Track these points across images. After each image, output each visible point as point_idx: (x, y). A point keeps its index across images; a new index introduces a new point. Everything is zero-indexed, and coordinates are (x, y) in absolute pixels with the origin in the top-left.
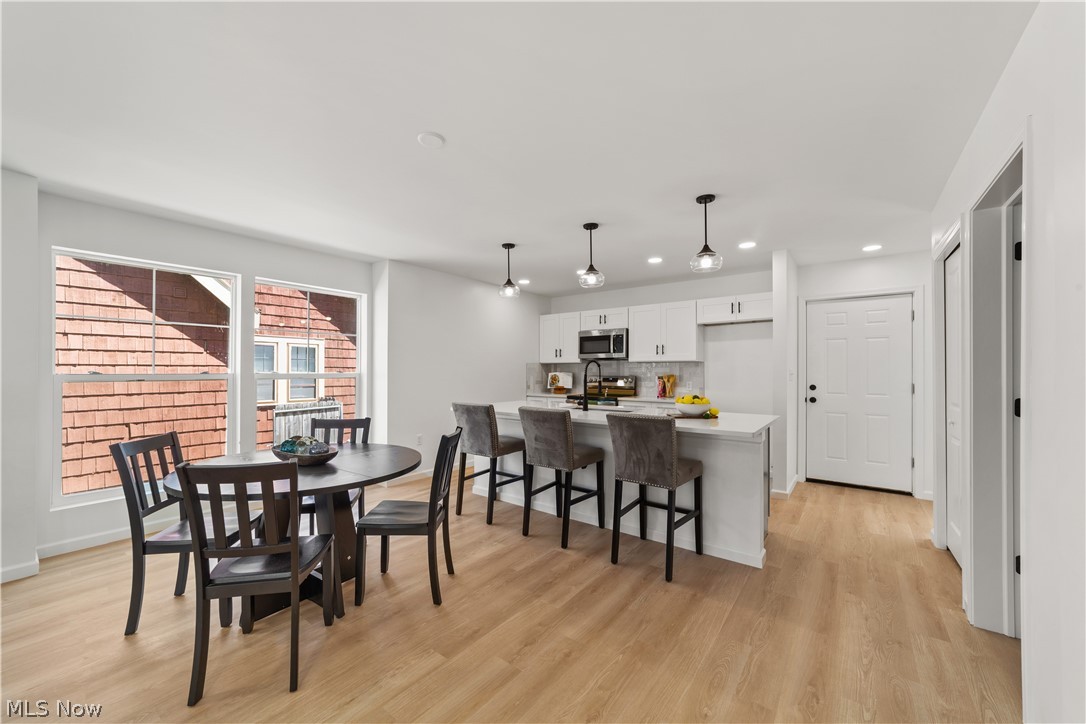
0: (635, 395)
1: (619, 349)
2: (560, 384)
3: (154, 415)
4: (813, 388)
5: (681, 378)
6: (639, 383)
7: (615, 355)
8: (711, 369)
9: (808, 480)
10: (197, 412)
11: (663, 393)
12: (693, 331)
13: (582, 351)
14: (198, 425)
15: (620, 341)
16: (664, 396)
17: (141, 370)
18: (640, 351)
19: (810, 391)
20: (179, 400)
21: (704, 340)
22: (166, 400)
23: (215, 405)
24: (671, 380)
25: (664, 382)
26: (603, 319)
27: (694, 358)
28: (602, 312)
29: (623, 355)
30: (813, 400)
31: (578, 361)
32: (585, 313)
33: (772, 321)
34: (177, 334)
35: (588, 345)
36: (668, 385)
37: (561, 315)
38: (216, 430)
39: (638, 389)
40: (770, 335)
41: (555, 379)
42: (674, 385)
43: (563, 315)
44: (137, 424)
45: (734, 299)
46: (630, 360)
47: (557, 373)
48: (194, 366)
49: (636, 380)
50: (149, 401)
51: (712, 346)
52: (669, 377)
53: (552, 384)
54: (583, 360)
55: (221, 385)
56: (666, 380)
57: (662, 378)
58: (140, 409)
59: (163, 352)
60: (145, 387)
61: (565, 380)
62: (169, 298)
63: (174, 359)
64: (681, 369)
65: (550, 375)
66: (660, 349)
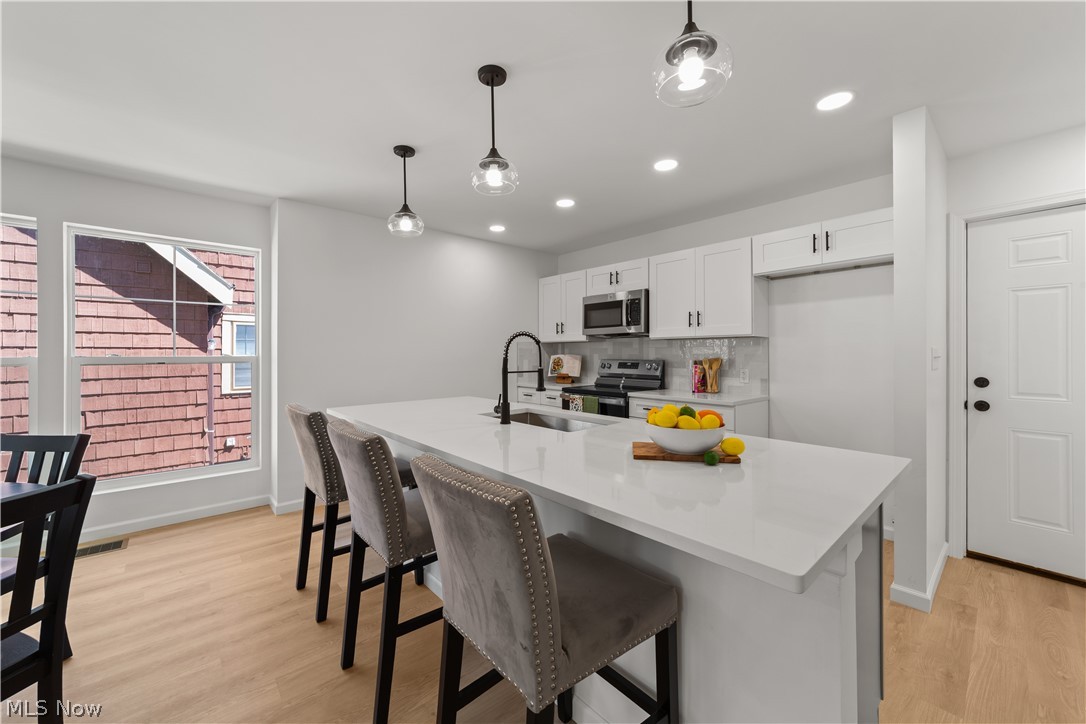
0: (663, 387)
1: (633, 320)
2: (564, 371)
3: (113, 402)
4: (982, 382)
5: (731, 362)
6: (669, 370)
7: (632, 330)
8: (782, 347)
9: (971, 555)
10: (166, 399)
11: (702, 385)
12: (746, 287)
13: (587, 325)
14: (166, 414)
15: (637, 308)
16: (704, 391)
17: (99, 353)
18: (666, 323)
19: (974, 389)
20: (143, 386)
21: (769, 301)
22: (128, 386)
23: (186, 391)
24: (715, 366)
25: (704, 369)
26: (615, 278)
27: (747, 331)
28: (613, 268)
29: (642, 328)
30: (982, 406)
31: (584, 338)
32: (591, 271)
33: (892, 263)
34: (140, 312)
35: (595, 315)
36: (710, 374)
37: (564, 276)
38: (186, 420)
39: (667, 380)
40: (888, 288)
41: (558, 364)
42: (721, 373)
43: (565, 276)
44: (94, 412)
45: (818, 229)
46: (653, 335)
47: (561, 356)
48: (160, 348)
49: (664, 365)
50: (108, 387)
51: (781, 311)
52: (711, 362)
53: (554, 370)
54: (590, 337)
55: (192, 370)
56: (706, 367)
57: (701, 363)
58: (98, 395)
59: (124, 333)
60: (103, 372)
61: (571, 366)
62: (131, 274)
63: (137, 341)
64: (730, 347)
65: (553, 357)
66: (696, 319)
